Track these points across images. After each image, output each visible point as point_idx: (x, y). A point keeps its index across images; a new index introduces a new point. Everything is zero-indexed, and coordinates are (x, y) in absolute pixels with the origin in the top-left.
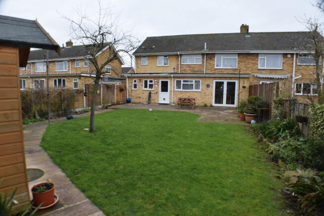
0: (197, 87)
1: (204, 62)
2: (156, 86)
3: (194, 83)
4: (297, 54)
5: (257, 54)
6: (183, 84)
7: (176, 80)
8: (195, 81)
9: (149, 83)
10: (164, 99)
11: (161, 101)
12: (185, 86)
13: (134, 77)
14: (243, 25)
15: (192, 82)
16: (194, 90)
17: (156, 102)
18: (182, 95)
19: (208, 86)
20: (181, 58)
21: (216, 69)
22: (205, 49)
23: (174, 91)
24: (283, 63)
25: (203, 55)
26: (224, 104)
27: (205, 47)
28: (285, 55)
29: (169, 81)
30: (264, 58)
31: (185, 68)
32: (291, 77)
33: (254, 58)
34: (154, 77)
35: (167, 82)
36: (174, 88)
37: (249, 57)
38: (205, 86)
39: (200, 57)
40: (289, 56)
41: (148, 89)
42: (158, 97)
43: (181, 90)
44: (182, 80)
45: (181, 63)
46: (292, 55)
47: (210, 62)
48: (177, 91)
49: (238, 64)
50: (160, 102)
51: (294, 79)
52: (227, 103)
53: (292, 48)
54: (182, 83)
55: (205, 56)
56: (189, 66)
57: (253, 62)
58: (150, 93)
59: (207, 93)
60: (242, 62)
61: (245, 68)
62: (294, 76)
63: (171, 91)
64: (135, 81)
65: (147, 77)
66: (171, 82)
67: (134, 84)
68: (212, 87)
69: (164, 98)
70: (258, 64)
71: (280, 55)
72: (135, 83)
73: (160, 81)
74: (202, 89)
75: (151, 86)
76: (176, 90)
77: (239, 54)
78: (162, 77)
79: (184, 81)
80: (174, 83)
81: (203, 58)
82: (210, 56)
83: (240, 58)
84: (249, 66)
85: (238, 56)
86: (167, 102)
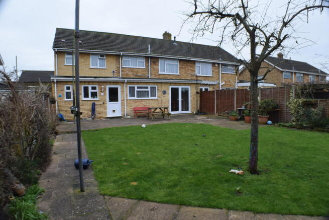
0: (153, 94)
1: (148, 66)
2: (102, 94)
3: (149, 89)
4: (221, 64)
5: (194, 62)
6: (137, 91)
7: (128, 86)
8: (151, 87)
9: (90, 90)
10: (114, 111)
11: (110, 115)
12: (140, 94)
13: (66, 82)
14: (166, 32)
15: (147, 88)
16: (150, 98)
17: (103, 115)
18: (137, 104)
19: (164, 93)
20: (122, 59)
21: (160, 74)
22: (149, 52)
23: (127, 100)
24: (213, 71)
25: (147, 58)
26: (180, 112)
27: (149, 50)
28: (214, 64)
29: (119, 87)
30: (199, 65)
31: (127, 72)
32: (219, 84)
33: (192, 65)
34: (100, 83)
35: (117, 88)
36: (127, 96)
37: (188, 64)
38: (161, 93)
39: (143, 60)
40: (217, 65)
41: (90, 98)
42: (105, 108)
43: (136, 98)
44: (136, 87)
45: (122, 66)
46: (218, 64)
47: (154, 67)
48: (131, 100)
49: (180, 70)
50: (108, 116)
51: (221, 84)
52: (182, 110)
53: (218, 59)
54: (136, 89)
55: (150, 60)
56: (132, 70)
57: (192, 69)
58: (94, 105)
59: (164, 101)
60: (183, 69)
61: (185, 75)
62: (220, 82)
63: (123, 100)
64: (68, 88)
65: (89, 82)
66: (122, 88)
67: (67, 93)
68: (168, 93)
69: (114, 109)
70: (195, 71)
71: (210, 64)
72: (68, 91)
73: (108, 87)
74: (158, 97)
75: (94, 95)
76: (129, 98)
77: (180, 61)
78: (110, 83)
79: (138, 88)
80: (126, 90)
81: (147, 62)
82: (155, 60)
83: (181, 64)
84: (188, 72)
85: (180, 63)
86: (118, 114)
